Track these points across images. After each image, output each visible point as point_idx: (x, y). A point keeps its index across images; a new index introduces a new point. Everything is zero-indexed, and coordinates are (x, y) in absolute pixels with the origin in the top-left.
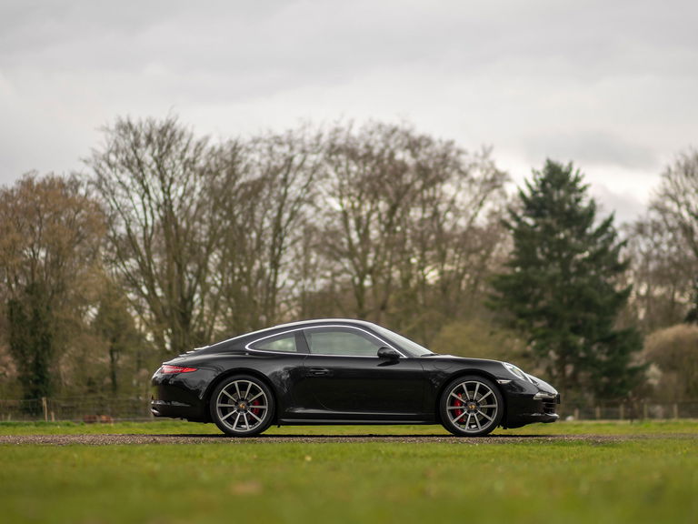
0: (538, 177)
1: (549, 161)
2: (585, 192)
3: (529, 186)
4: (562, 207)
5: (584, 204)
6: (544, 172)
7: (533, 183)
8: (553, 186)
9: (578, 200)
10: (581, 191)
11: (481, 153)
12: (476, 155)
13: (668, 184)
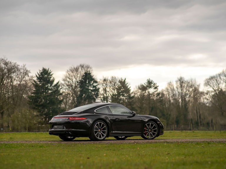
0: (40, 72)
1: (43, 68)
2: (52, 76)
3: (38, 74)
4: (47, 79)
5: (52, 79)
6: (42, 70)
7: (39, 73)
8: (44, 74)
9: (50, 78)
10: (51, 75)
11: (23, 66)
12: (22, 66)
13: (68, 75)
